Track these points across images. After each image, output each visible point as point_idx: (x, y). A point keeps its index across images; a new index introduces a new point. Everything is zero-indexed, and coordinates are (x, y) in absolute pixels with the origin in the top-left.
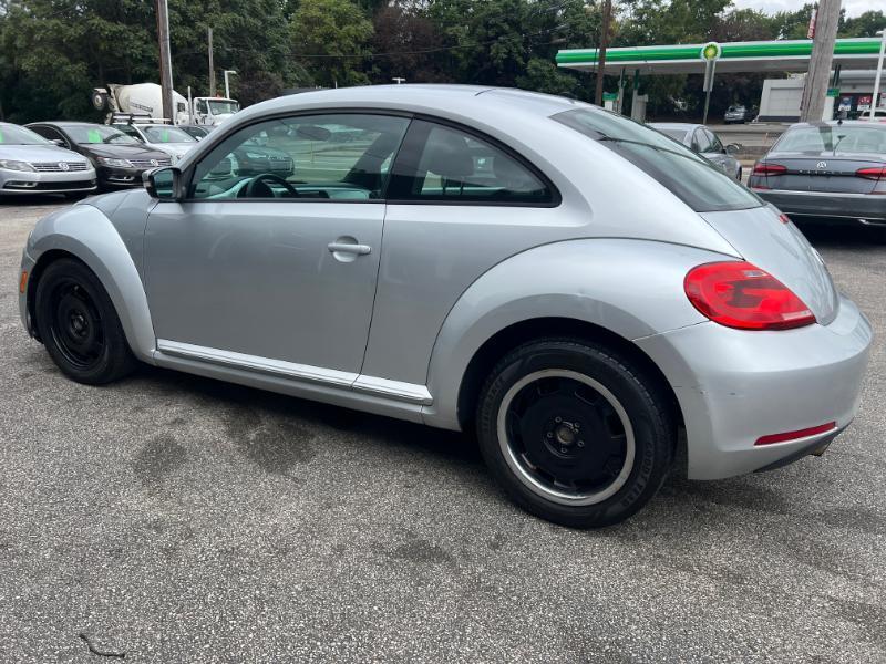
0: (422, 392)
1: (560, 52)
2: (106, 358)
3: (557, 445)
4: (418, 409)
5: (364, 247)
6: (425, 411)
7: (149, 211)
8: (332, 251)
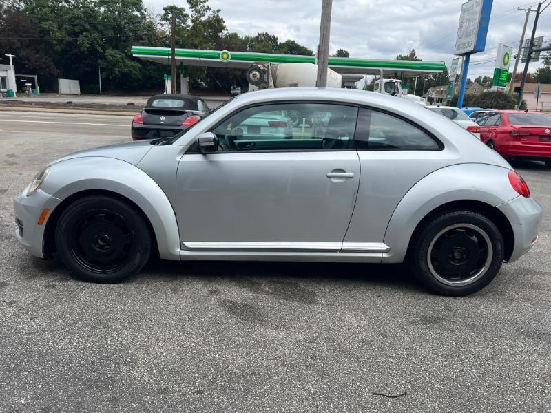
0: (383, 246)
1: (134, 47)
2: (137, 261)
3: (454, 259)
4: (380, 255)
5: (351, 174)
6: (385, 255)
7: (178, 159)
8: (329, 177)
